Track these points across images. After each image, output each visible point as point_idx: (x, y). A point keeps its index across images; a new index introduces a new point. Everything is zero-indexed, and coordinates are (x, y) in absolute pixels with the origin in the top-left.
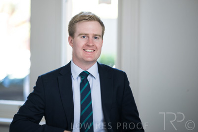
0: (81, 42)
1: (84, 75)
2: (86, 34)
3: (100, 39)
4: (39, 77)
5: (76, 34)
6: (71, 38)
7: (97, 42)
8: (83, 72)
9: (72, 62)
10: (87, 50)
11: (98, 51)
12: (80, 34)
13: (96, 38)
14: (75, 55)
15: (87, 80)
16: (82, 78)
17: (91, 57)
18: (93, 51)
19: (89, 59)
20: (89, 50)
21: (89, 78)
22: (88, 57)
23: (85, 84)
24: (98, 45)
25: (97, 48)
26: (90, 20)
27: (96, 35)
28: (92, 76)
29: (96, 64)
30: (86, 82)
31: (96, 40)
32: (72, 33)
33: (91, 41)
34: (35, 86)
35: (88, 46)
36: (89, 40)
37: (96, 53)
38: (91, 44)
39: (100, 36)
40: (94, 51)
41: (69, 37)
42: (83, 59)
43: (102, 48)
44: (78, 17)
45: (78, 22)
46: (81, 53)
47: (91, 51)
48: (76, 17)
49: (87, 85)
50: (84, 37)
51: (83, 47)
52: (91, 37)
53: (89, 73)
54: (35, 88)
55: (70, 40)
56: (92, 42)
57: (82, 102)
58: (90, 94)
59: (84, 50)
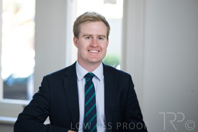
0: (86, 43)
1: (89, 77)
2: (90, 35)
3: (105, 40)
4: (44, 78)
5: (81, 35)
6: (76, 39)
7: (102, 43)
8: (88, 73)
9: (77, 63)
10: (92, 51)
11: (103, 52)
12: (84, 35)
13: (100, 38)
14: (80, 55)
16: (87, 79)
17: (96, 58)
18: (97, 52)
19: (94, 60)
20: (93, 51)
21: (94, 80)
22: (93, 58)
23: (89, 86)
24: (102, 46)
25: (101, 49)
26: (94, 21)
27: (100, 36)
28: (97, 77)
29: (101, 65)
30: (91, 84)
31: (100, 41)
32: (77, 34)
33: (95, 42)
34: (41, 86)
35: (92, 47)
36: (93, 41)
37: (101, 54)
38: (95, 45)
39: (104, 36)
40: (99, 51)
41: (74, 38)
42: (87, 60)
43: (107, 48)
44: (83, 17)
45: (82, 22)
46: (85, 54)
47: (95, 52)
48: (80, 17)
49: (91, 87)
50: (88, 38)
51: (88, 48)
52: (95, 38)
53: (94, 75)
54: (40, 88)
55: (75, 41)
56: (97, 43)
57: (87, 104)
58: (95, 97)
59: (88, 51)
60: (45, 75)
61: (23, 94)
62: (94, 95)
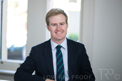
0: (54, 28)
1: (59, 48)
3: (65, 25)
5: (50, 24)
6: (48, 27)
8: (58, 46)
10: (58, 33)
11: (65, 32)
12: (52, 24)
15: (60, 51)
17: (61, 37)
18: (61, 33)
20: (59, 33)
21: (61, 49)
22: (59, 37)
23: (59, 53)
24: (64, 29)
26: (56, 14)
30: (60, 52)
31: (62, 26)
32: (48, 24)
33: (59, 27)
35: (58, 31)
36: (57, 27)
37: (63, 34)
39: (64, 23)
43: (67, 30)
45: (49, 16)
49: (60, 53)
50: (55, 25)
51: (55, 31)
52: (58, 25)
57: (58, 64)
58: (63, 59)
59: (56, 33)
60: (33, 47)
61: (20, 57)
62: (62, 58)
